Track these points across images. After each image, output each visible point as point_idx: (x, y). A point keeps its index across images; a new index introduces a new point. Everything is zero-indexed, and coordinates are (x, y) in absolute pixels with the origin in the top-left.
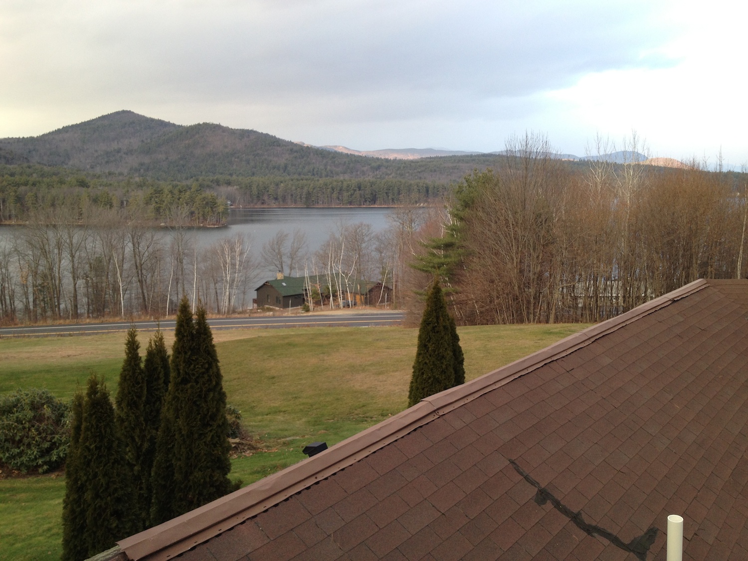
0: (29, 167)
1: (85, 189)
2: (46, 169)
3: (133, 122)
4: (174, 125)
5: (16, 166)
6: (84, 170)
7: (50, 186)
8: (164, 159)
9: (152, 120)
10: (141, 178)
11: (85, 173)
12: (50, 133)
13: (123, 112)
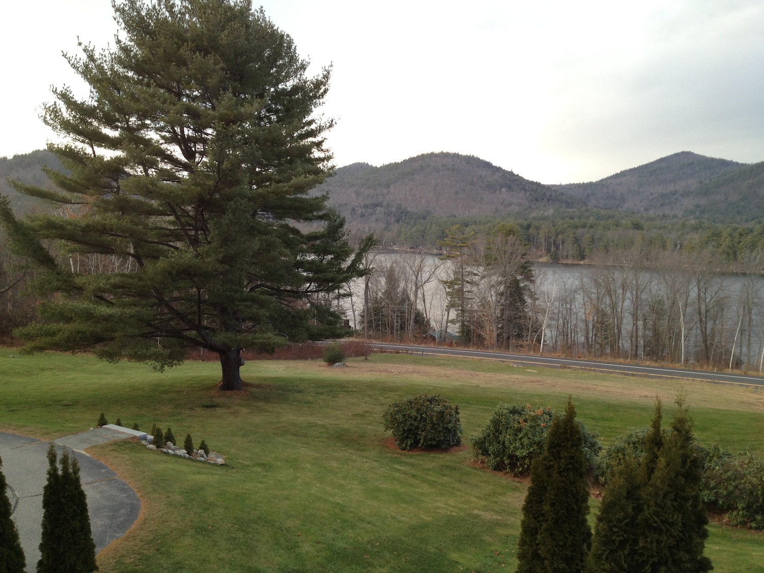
0: (587, 210)
1: (640, 231)
2: (603, 212)
3: (692, 163)
4: (737, 164)
5: (574, 210)
6: (638, 213)
7: (607, 228)
8: (723, 199)
9: (713, 160)
10: (697, 220)
11: (639, 215)
12: (608, 178)
13: (683, 153)
